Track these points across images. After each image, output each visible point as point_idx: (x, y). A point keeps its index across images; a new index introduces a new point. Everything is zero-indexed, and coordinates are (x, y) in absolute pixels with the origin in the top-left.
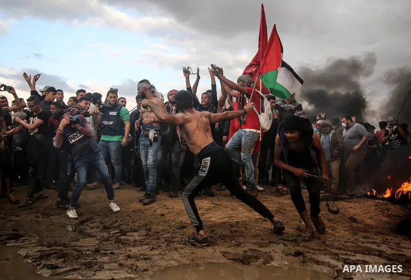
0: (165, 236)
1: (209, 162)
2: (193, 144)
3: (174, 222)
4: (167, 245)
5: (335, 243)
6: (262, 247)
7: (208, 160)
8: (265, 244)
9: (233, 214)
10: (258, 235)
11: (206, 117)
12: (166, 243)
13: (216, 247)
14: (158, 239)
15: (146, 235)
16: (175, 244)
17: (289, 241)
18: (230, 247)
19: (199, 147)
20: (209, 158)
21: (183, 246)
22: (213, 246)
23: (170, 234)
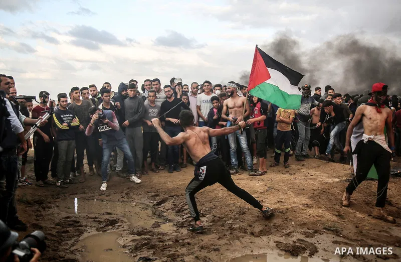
0: (228, 222)
1: (205, 169)
2: (194, 156)
3: (234, 206)
4: (231, 234)
5: (370, 232)
6: (307, 237)
7: (204, 168)
8: (311, 233)
9: (283, 198)
10: (304, 224)
11: (205, 132)
12: (229, 231)
13: (270, 236)
14: (223, 226)
15: (213, 222)
16: (237, 232)
17: (331, 230)
18: (282, 236)
19: (198, 158)
20: (205, 167)
21: (244, 234)
22: (268, 235)
23: (232, 220)
